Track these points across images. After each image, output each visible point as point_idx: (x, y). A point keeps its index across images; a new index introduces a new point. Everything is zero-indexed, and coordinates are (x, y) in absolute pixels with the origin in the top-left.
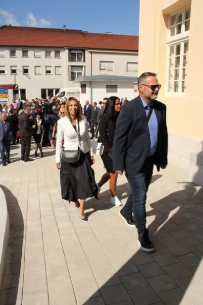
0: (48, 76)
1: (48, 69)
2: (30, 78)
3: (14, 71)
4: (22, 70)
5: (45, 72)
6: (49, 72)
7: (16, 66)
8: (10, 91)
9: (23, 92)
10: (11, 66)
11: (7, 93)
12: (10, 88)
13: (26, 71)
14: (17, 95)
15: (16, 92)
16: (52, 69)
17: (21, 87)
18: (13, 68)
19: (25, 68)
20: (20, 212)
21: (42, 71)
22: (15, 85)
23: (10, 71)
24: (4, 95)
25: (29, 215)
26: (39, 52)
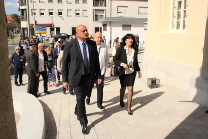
0: (78, 17)
1: (77, 12)
2: (63, 19)
3: (51, 14)
4: (57, 13)
5: (75, 14)
6: (78, 14)
7: (53, 10)
8: (48, 29)
9: (58, 29)
10: (49, 10)
11: (45, 30)
12: (47, 27)
13: (60, 14)
14: (53, 32)
15: (52, 30)
16: (80, 12)
17: (56, 26)
18: (51, 11)
19: (60, 11)
20: (54, 121)
21: (73, 13)
22: (52, 24)
23: (48, 14)
24: (44, 32)
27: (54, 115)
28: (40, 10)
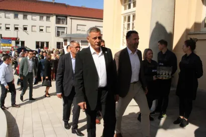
0: (41, 33)
1: (41, 28)
2: (28, 34)
3: (16, 29)
4: (23, 28)
5: (39, 30)
6: (42, 30)
7: (18, 25)
8: (13, 43)
9: (23, 43)
11: (11, 43)
12: (12, 40)
13: (25, 29)
14: (18, 45)
15: (17, 43)
16: (44, 29)
17: (21, 40)
18: (16, 26)
20: (17, 128)
21: (37, 29)
22: (17, 38)
23: (13, 28)
24: (9, 45)
25: (24, 130)
27: (17, 122)
28: (6, 25)
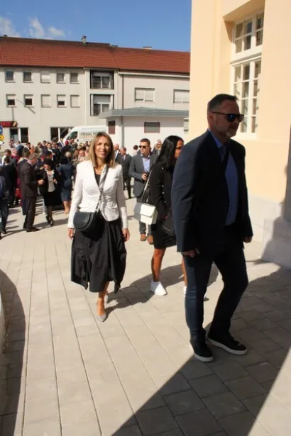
0: (61, 109)
1: (61, 99)
2: (34, 112)
3: (11, 102)
4: (23, 101)
5: (56, 103)
6: (61, 103)
7: (14, 95)
8: (6, 131)
9: (25, 131)
11: (1, 133)
12: (4, 127)
13: (28, 102)
14: (15, 136)
15: (14, 132)
16: (66, 100)
17: (21, 125)
18: (10, 98)
19: (27, 97)
20: (20, 304)
21: (52, 101)
22: (13, 122)
23: (5, 102)
25: (32, 309)
26: (48, 74)
27: (20, 293)
